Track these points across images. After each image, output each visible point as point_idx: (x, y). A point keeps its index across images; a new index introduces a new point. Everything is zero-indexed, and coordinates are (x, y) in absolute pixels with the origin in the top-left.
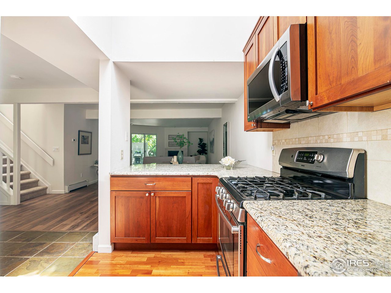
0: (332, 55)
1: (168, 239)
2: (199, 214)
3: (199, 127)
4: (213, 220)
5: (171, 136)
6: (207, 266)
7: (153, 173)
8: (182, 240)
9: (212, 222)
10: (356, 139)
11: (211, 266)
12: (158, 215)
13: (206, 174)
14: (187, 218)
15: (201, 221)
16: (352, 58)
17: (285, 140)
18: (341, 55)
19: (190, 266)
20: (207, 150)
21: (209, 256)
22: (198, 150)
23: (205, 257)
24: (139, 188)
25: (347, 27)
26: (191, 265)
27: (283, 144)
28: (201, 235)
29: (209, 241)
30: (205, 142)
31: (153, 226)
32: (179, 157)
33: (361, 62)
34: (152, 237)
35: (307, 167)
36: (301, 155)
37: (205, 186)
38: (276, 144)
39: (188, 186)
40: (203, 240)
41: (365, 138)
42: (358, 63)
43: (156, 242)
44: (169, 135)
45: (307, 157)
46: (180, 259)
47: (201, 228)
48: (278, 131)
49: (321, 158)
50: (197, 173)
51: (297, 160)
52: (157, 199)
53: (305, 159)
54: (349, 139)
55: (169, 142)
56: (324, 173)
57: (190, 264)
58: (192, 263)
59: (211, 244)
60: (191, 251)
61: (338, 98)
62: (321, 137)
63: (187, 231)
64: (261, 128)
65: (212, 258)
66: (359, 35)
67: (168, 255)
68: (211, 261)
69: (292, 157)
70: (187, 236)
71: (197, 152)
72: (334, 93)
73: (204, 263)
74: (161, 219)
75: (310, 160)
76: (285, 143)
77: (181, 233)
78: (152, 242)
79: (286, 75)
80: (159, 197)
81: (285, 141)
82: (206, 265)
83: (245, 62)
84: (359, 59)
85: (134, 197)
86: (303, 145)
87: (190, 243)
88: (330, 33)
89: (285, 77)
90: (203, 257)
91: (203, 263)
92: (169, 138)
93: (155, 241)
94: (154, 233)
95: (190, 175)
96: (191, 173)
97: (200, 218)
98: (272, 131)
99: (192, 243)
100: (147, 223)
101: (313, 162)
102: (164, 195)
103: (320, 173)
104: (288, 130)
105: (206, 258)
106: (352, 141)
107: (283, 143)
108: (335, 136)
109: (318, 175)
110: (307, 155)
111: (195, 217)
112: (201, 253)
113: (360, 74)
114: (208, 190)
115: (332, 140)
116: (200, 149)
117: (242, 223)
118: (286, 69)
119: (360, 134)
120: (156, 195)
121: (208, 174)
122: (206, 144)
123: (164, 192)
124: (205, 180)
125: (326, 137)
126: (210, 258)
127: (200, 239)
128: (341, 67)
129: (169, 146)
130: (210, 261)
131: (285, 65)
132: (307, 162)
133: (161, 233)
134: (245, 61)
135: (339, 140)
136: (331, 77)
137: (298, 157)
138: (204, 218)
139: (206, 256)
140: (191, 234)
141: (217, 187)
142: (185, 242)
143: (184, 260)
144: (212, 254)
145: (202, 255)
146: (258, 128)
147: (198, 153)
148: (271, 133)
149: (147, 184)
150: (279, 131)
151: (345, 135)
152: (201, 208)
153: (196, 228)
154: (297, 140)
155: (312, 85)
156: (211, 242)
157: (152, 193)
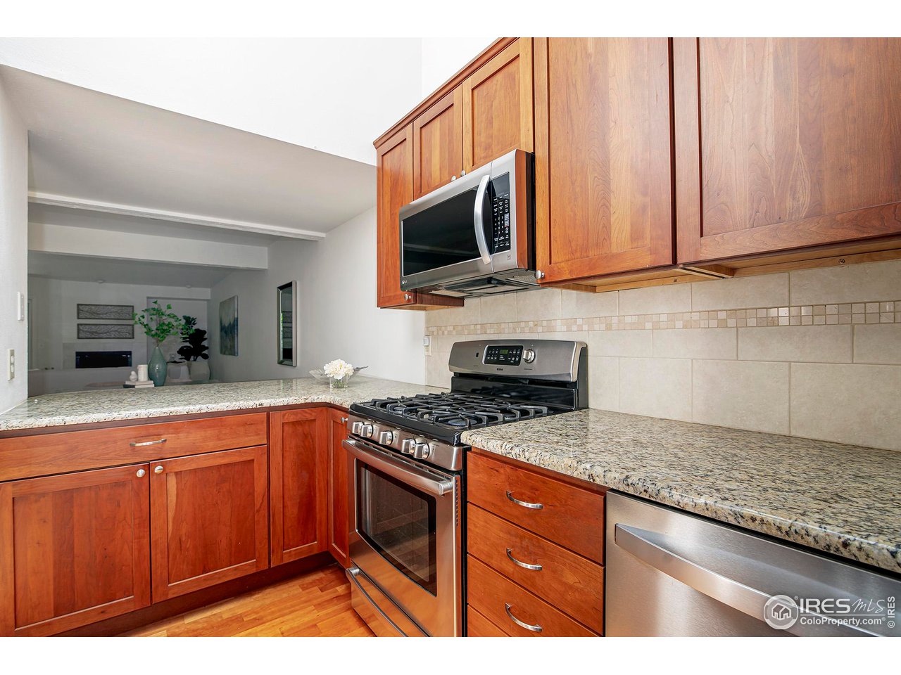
0: (575, 214)
1: (205, 579)
2: (286, 497)
3: (184, 285)
4: (318, 502)
5: (86, 308)
6: (319, 604)
7: (159, 410)
8: (246, 567)
9: (315, 507)
10: (574, 328)
11: (326, 601)
12: (173, 523)
13: (303, 401)
14: (258, 511)
15: (293, 511)
16: (603, 227)
17: (454, 327)
18: (588, 219)
19: (281, 618)
20: (207, 348)
21: (313, 584)
22: (182, 348)
23: (304, 589)
24: (111, 459)
25: (597, 185)
26: (282, 616)
27: (448, 334)
28: (291, 544)
29: (310, 552)
30: (201, 325)
31: (159, 556)
32: (154, 368)
33: (614, 234)
34: (157, 587)
35: (508, 370)
36: (493, 352)
37: (300, 429)
38: (433, 334)
39: (259, 434)
40: (295, 554)
41: (585, 327)
42: (612, 235)
43: (170, 596)
44: (78, 305)
45: (505, 356)
46: (247, 614)
47: (291, 527)
48: (437, 309)
49: (531, 356)
50: (281, 400)
51: (486, 362)
52: (172, 482)
53: (502, 358)
54: (564, 328)
55: (78, 325)
56: (532, 378)
57: (278, 614)
58: (279, 611)
59: (316, 555)
60: (266, 589)
61: (586, 275)
62: (523, 325)
63: (257, 541)
64: (422, 303)
65: (321, 586)
66: (613, 201)
67: (209, 617)
68: (322, 591)
69: (477, 356)
70: (257, 555)
71: (179, 352)
72: (580, 266)
73: (310, 601)
74: (184, 531)
75: (511, 360)
76: (454, 332)
77: (240, 554)
78: (156, 600)
79: (507, 224)
80: (176, 473)
81: (454, 329)
82: (315, 602)
83: (381, 170)
84: (613, 231)
85: (90, 488)
86: (492, 335)
87: (266, 570)
88: (573, 184)
89: (505, 228)
90: (301, 590)
91: (306, 602)
92: (78, 313)
93: (167, 594)
94: (161, 573)
95: (265, 406)
96: (267, 402)
97: (289, 503)
98: (424, 309)
99: (270, 567)
100: (139, 551)
101: (517, 363)
102: (194, 466)
103: (527, 379)
104: (460, 309)
105: (307, 591)
106: (569, 330)
107: (450, 333)
108: (545, 323)
109: (524, 382)
110: (506, 352)
111: (277, 503)
112: (291, 584)
113: (614, 250)
114: (306, 436)
115: (540, 329)
116: (188, 344)
117: (457, 473)
118: (506, 216)
119: (580, 322)
120: (167, 470)
121: (307, 401)
122: (204, 332)
123: (192, 459)
124: (299, 415)
125: (531, 324)
126: (316, 588)
127: (290, 552)
128: (588, 234)
129: (81, 336)
130: (319, 593)
131: (504, 209)
132: (507, 362)
133: (185, 567)
134: (380, 166)
135: (550, 329)
136: (573, 244)
137: (487, 356)
138: (298, 500)
139: (305, 586)
140: (267, 546)
141: (355, 423)
142: (254, 570)
143: (256, 613)
144: (318, 578)
145: (294, 588)
146: (416, 303)
147: (180, 356)
148: (422, 313)
149: (137, 445)
150: (441, 310)
151: (559, 322)
152: (290, 480)
153: (279, 529)
154: (479, 327)
155: (544, 249)
156: (315, 552)
157: (156, 465)
